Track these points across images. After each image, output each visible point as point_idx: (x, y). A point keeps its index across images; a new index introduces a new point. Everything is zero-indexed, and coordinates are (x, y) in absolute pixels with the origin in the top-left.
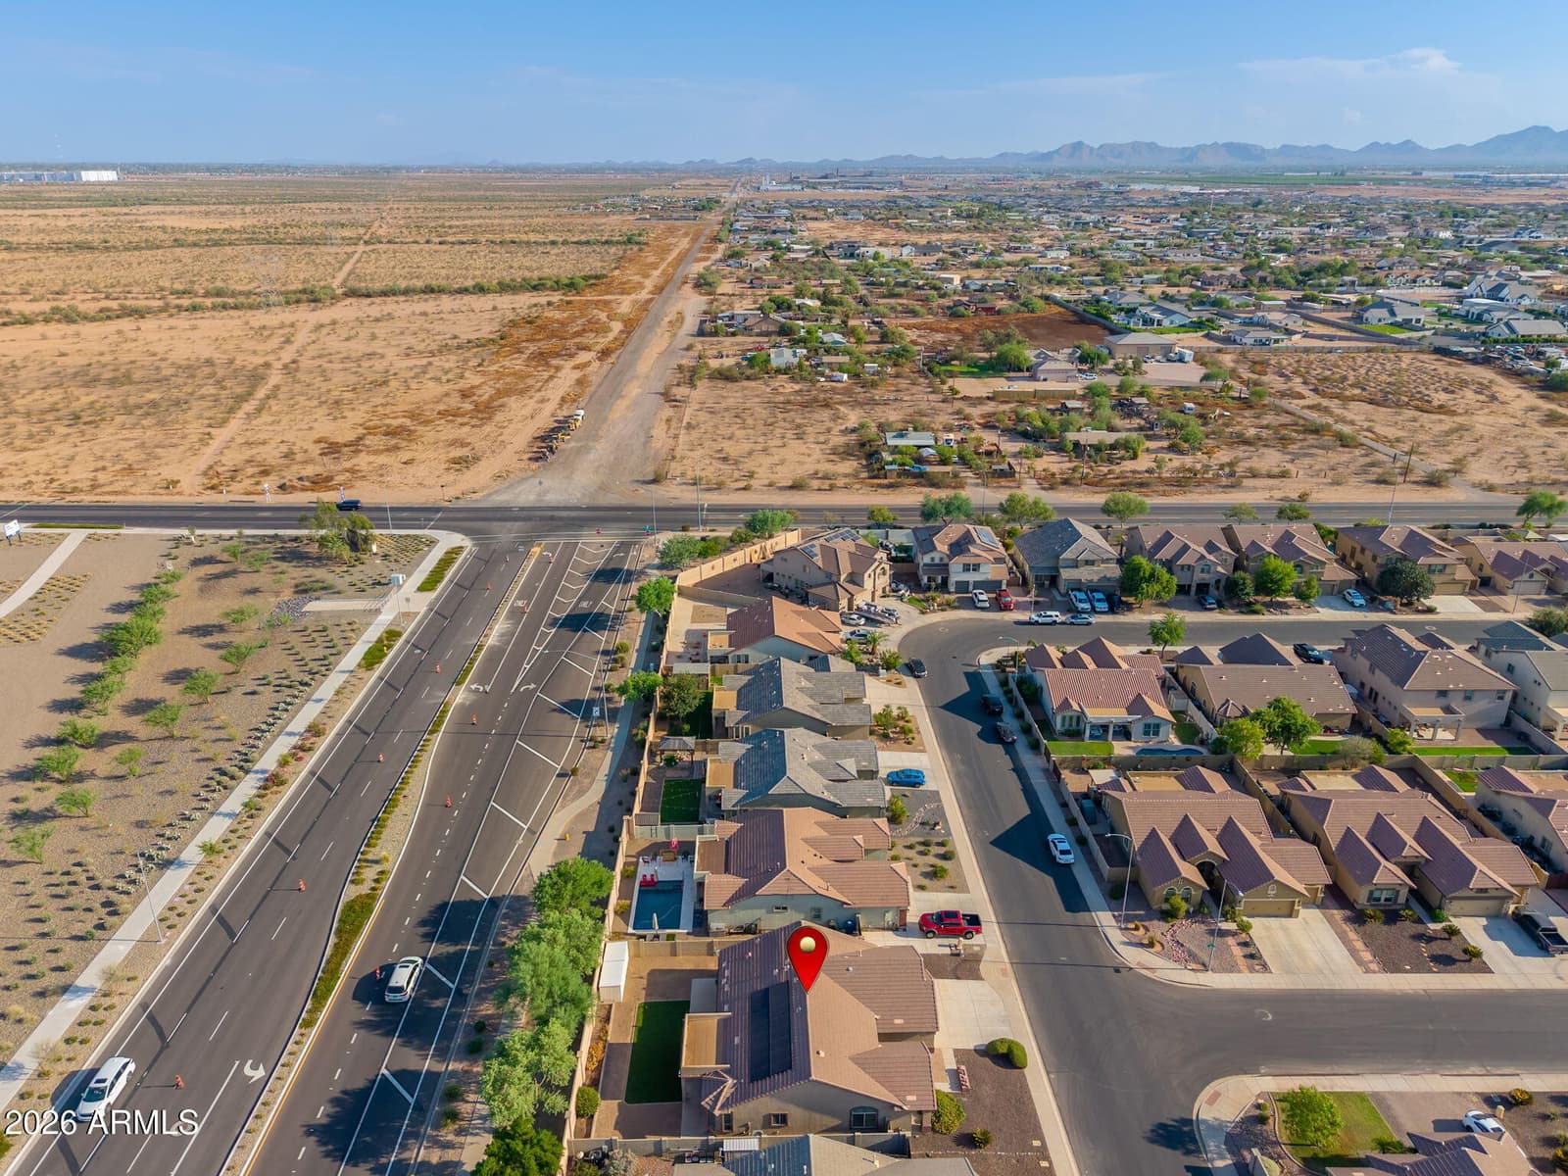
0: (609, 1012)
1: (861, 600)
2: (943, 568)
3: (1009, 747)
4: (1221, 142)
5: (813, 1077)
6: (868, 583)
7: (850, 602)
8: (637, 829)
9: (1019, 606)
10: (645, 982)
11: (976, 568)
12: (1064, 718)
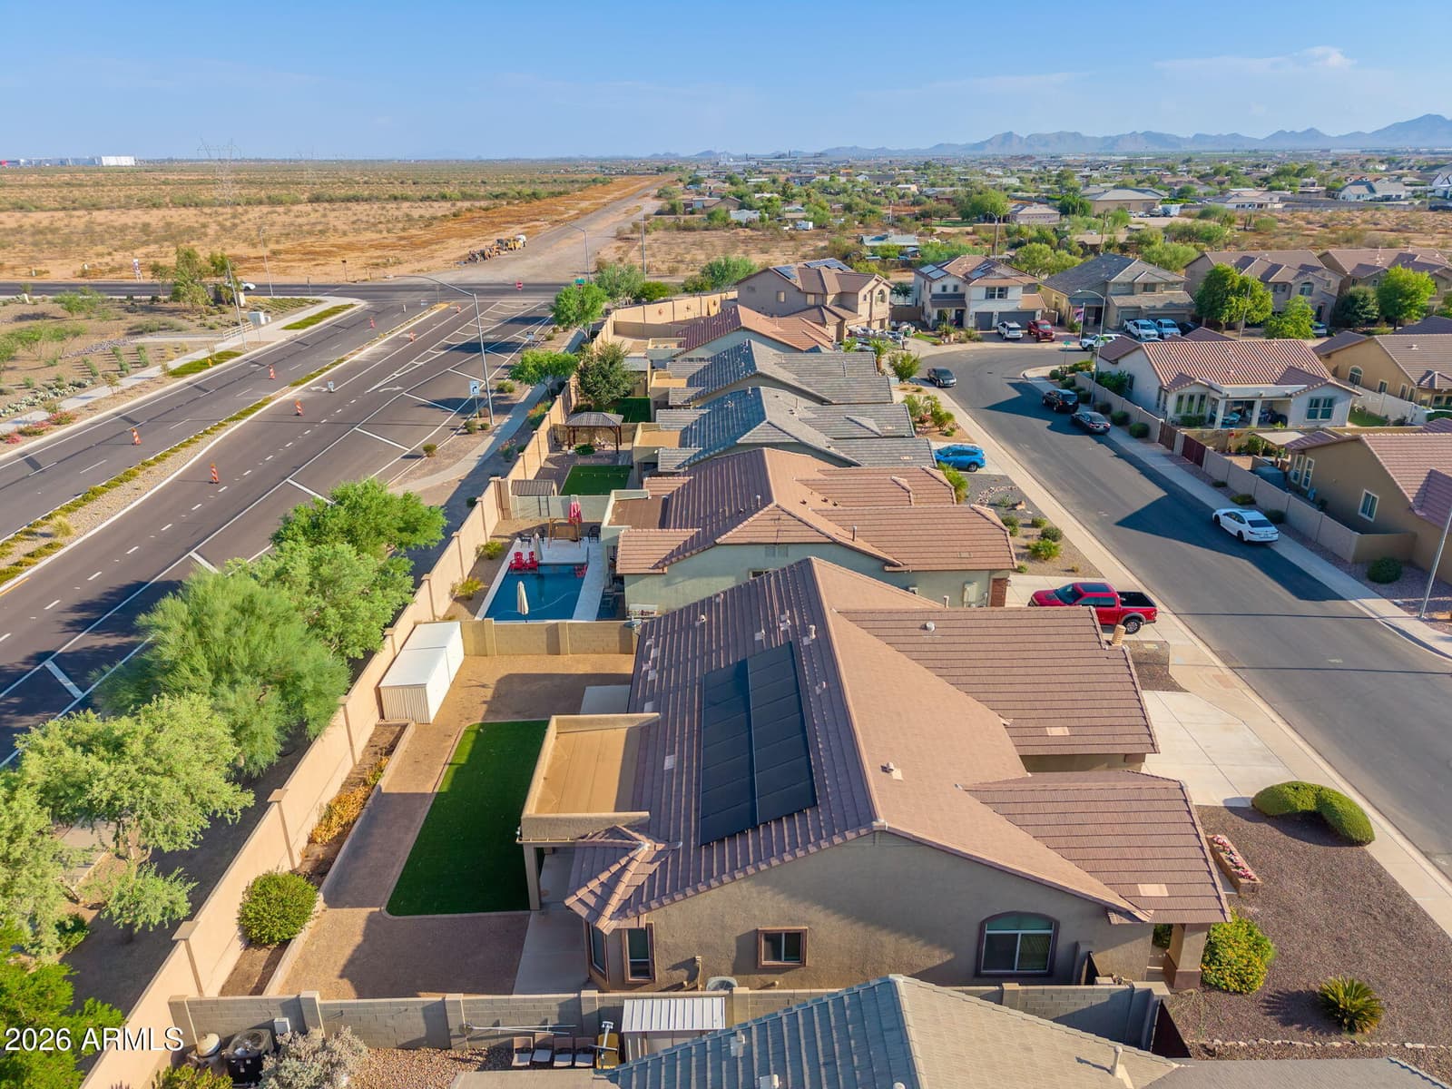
0: (398, 738)
1: (855, 324)
2: (959, 299)
3: (1099, 436)
4: (1140, 131)
5: (883, 821)
6: (863, 308)
7: (840, 327)
8: (515, 502)
9: (1060, 339)
10: (489, 693)
11: (1003, 292)
12: (1180, 398)
